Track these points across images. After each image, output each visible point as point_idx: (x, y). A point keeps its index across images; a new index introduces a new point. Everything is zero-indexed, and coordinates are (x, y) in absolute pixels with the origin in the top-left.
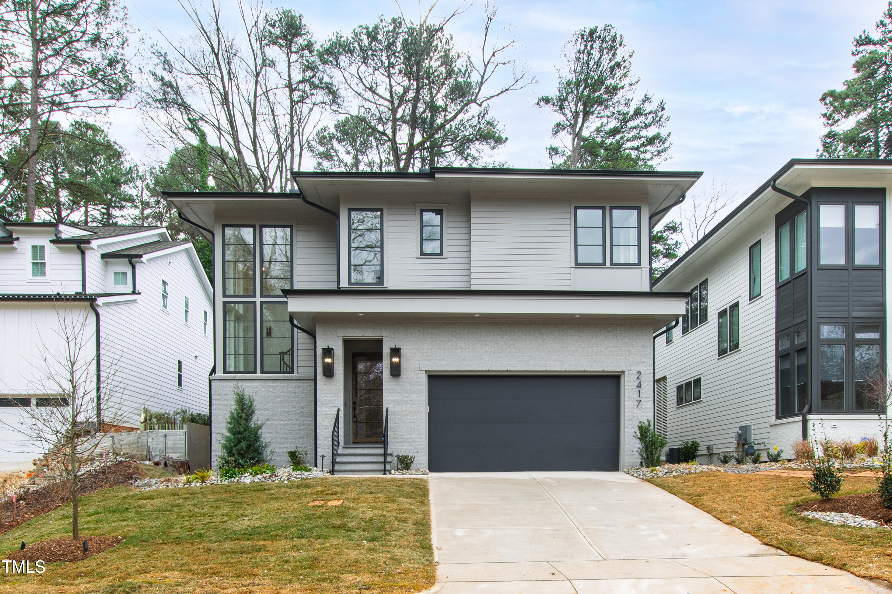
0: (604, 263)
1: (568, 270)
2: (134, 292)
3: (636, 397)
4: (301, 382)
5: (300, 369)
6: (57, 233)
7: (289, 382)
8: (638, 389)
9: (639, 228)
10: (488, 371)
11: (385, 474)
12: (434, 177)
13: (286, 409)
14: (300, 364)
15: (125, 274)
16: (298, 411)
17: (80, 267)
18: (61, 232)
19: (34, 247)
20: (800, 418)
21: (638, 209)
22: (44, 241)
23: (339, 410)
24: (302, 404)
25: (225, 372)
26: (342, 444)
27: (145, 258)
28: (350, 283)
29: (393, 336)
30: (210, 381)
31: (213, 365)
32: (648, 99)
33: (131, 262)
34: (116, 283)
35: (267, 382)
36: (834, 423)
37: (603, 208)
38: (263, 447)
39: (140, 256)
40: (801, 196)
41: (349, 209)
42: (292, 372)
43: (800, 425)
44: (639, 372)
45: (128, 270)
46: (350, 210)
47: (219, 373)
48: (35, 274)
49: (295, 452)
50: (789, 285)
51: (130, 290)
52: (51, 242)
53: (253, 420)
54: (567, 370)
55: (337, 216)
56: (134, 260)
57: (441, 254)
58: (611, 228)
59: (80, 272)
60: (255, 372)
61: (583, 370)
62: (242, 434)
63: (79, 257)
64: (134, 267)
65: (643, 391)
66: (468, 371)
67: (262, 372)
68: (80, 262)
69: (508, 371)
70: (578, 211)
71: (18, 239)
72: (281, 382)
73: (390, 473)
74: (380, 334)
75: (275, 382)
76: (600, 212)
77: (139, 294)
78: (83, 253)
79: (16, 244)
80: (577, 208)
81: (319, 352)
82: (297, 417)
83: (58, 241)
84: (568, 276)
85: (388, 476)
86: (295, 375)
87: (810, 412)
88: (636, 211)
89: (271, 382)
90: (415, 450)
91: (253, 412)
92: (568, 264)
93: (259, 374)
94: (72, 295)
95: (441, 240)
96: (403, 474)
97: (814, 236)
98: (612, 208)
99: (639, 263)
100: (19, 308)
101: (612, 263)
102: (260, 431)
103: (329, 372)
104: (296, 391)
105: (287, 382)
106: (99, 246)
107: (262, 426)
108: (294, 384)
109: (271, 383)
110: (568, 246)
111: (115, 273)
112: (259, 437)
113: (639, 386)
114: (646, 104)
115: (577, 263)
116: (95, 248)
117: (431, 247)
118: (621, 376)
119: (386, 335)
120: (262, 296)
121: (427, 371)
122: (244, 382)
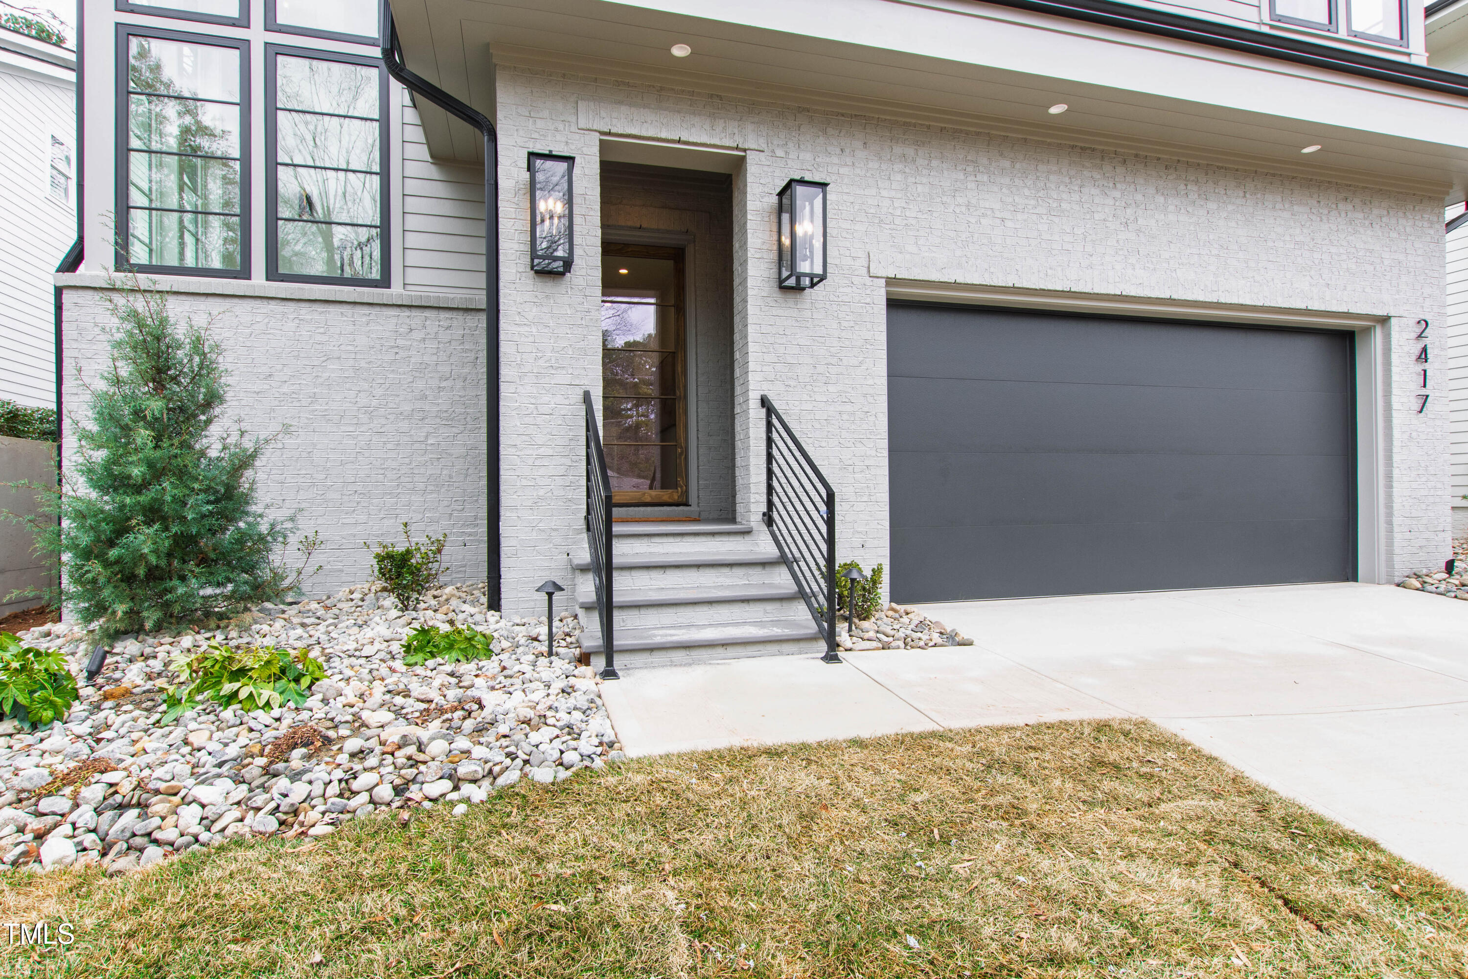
0: (1334, 27)
4: (415, 313)
5: (413, 276)
7: (374, 311)
8: (1419, 368)
13: (363, 400)
14: (412, 258)
16: (407, 408)
23: (587, 398)
24: (420, 384)
25: (122, 262)
30: (59, 292)
31: (75, 237)
35: (288, 304)
38: (262, 539)
42: (385, 281)
44: (1424, 322)
47: (99, 268)
49: (407, 555)
53: (215, 429)
60: (245, 273)
62: (138, 489)
67: (273, 274)
74: (738, 141)
82: (404, 425)
86: (398, 291)
89: (306, 308)
91: (212, 399)
92: (1254, 14)
93: (258, 280)
101: (1350, 30)
102: (249, 473)
104: (400, 342)
105: (366, 310)
107: (254, 456)
108: (390, 319)
112: (246, 499)
113: (1423, 355)
115: (1273, 15)
118: (1367, 331)
119: (750, 144)
120: (271, 25)
121: (891, 281)
122: (202, 304)
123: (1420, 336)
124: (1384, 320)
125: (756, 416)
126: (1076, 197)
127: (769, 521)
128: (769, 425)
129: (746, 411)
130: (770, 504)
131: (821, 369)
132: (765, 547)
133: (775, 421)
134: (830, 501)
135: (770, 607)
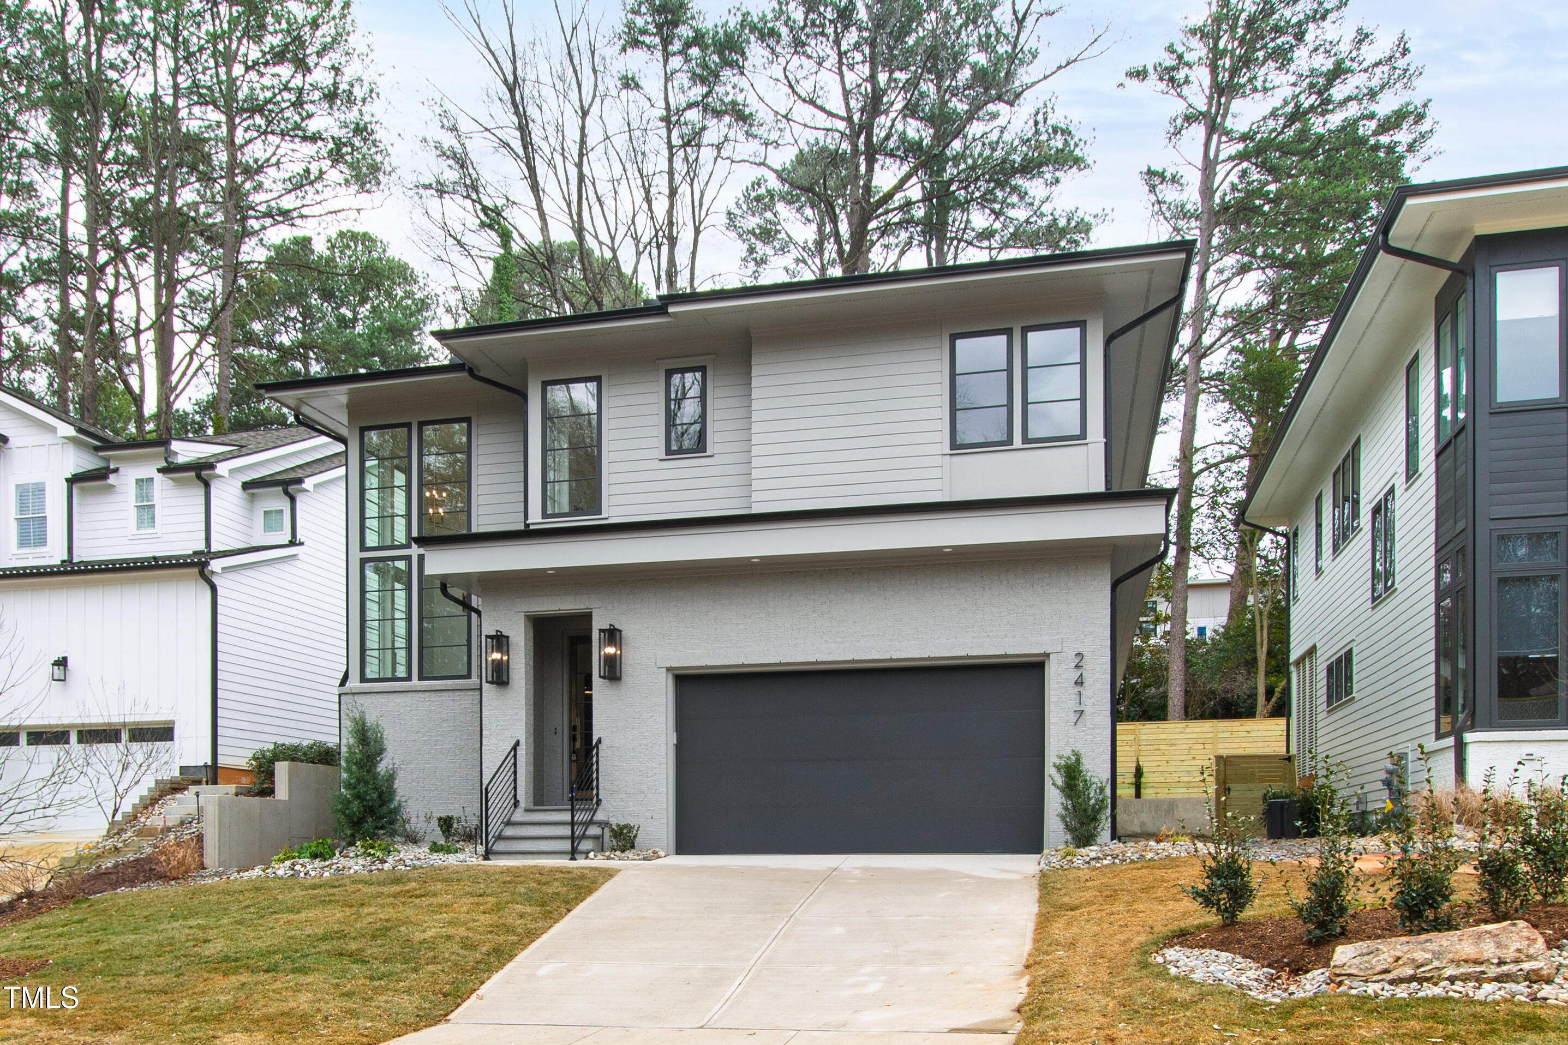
0: (1010, 441)
1: (938, 461)
2: (293, 543)
3: (1073, 705)
6: (169, 454)
7: (462, 693)
9: (1083, 363)
10: (781, 664)
11: (573, 859)
12: (667, 313)
13: (458, 742)
15: (282, 511)
17: (202, 509)
18: (176, 453)
19: (139, 482)
21: (1082, 325)
22: (149, 470)
23: (517, 743)
25: (363, 679)
26: (522, 804)
27: (309, 483)
28: (545, 515)
29: (610, 607)
30: (340, 696)
31: (344, 669)
32: (1367, 36)
33: (286, 492)
34: (268, 528)
35: (427, 694)
36: (1527, 749)
37: (1008, 332)
39: (300, 481)
41: (543, 383)
42: (469, 676)
43: (1453, 753)
44: (1080, 655)
45: (285, 505)
46: (545, 384)
47: (354, 683)
48: (140, 523)
49: (450, 818)
50: (1450, 447)
51: (286, 539)
52: (159, 471)
54: (933, 655)
55: (525, 397)
56: (291, 488)
57: (703, 449)
58: (1025, 368)
59: (202, 517)
60: (408, 678)
61: (963, 654)
63: (202, 491)
64: (293, 500)
65: (1086, 692)
66: (743, 665)
67: (421, 678)
68: (202, 501)
69: (817, 663)
70: (958, 342)
71: (116, 470)
72: (450, 694)
73: (587, 858)
74: (588, 605)
75: (439, 694)
76: (1003, 339)
77: (301, 544)
78: (207, 485)
79: (112, 479)
80: (954, 338)
81: (485, 641)
83: (170, 469)
84: (936, 473)
85: (581, 862)
87: (1471, 725)
88: (1077, 330)
89: (433, 694)
90: (648, 814)
91: (383, 749)
92: (937, 449)
93: (415, 682)
94: (189, 556)
96: (609, 858)
97: (1482, 343)
98: (1025, 330)
99: (1083, 435)
100: (104, 584)
101: (1026, 440)
103: (500, 676)
104: (474, 709)
105: (459, 693)
106: (232, 472)
108: (470, 697)
109: (434, 697)
110: (937, 413)
111: (265, 512)
113: (1079, 682)
114: (1365, 47)
115: (954, 445)
116: (226, 474)
119: (595, 605)
121: (669, 669)
122: (392, 696)
123: (1077, 666)
124: (1049, 656)
127: (600, 802)
131: (630, 721)
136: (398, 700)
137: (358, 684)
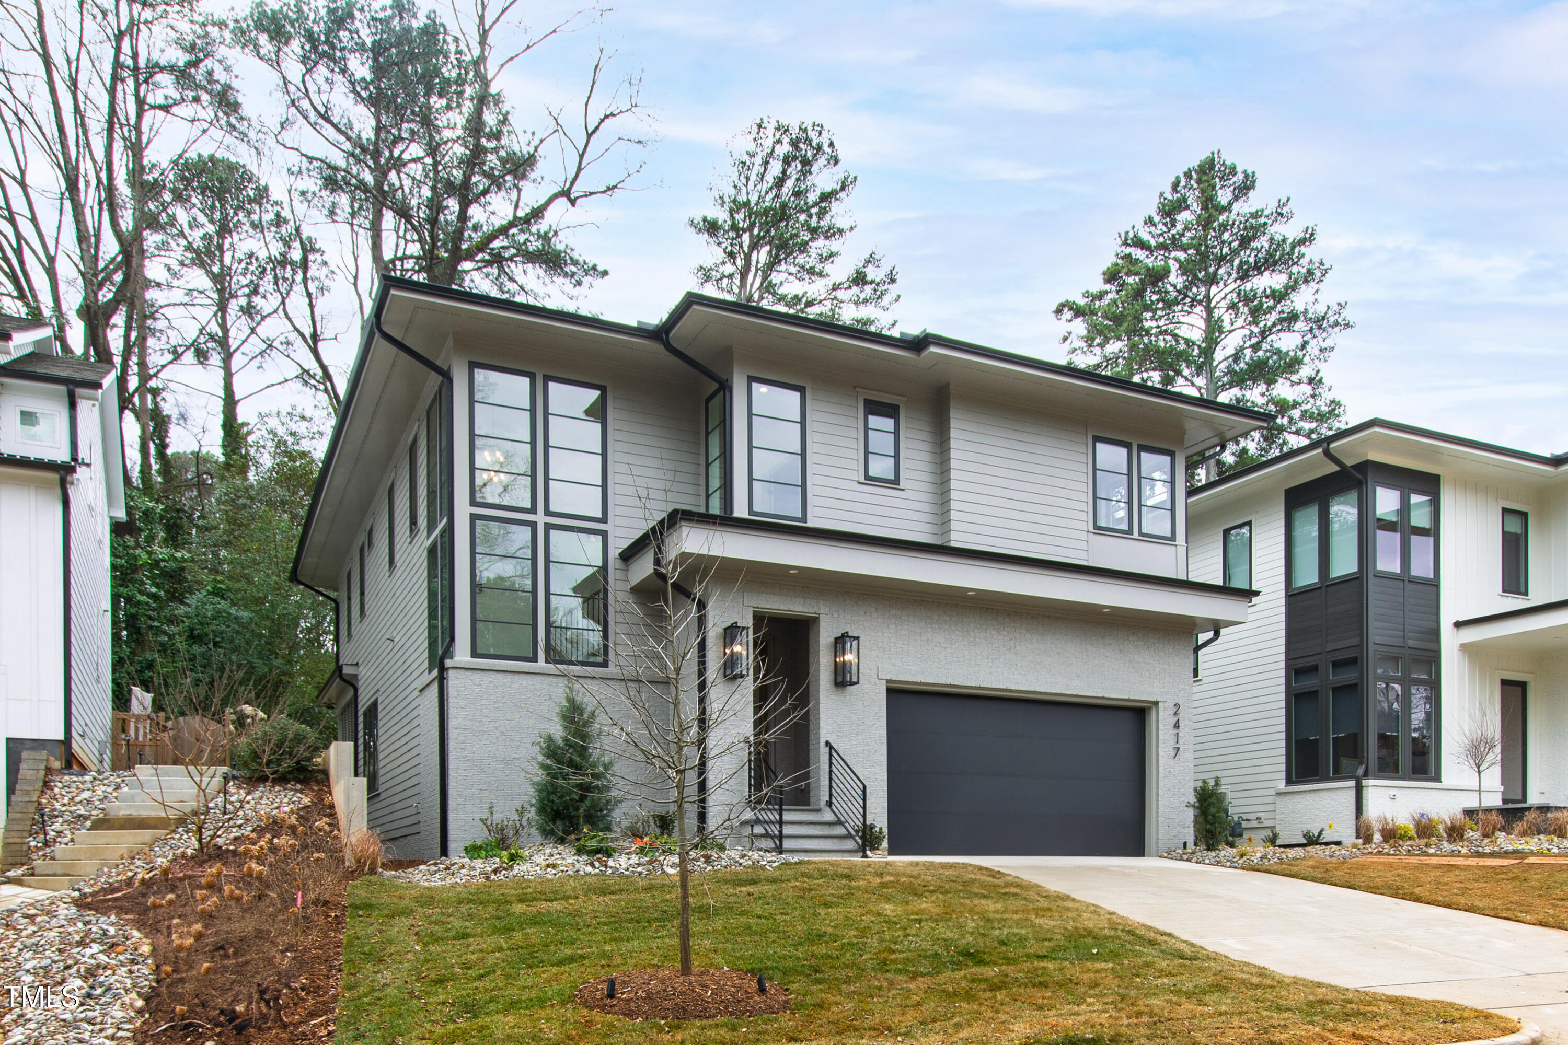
0: (1130, 531)
1: (1084, 536)
3: (1172, 742)
4: (620, 683)
5: (620, 661)
7: (602, 682)
8: (1175, 731)
10: (980, 688)
14: (620, 650)
20: (1352, 783)
21: (1171, 454)
25: (473, 653)
28: (751, 512)
29: (835, 615)
33: (71, 395)
36: (1392, 792)
37: (1128, 445)
39: (97, 385)
40: (1352, 467)
41: (749, 377)
42: (605, 664)
43: (1353, 793)
44: (1178, 705)
45: (53, 409)
46: (750, 380)
47: (462, 656)
50: (1318, 592)
51: (65, 455)
55: (725, 388)
56: (79, 391)
57: (896, 481)
58: (1139, 478)
60: (534, 659)
61: (1107, 695)
64: (72, 405)
65: (1182, 733)
66: (951, 686)
67: (549, 660)
69: (1004, 688)
70: (1098, 444)
72: (588, 681)
74: (814, 609)
77: (88, 465)
80: (1094, 439)
81: (713, 633)
84: (1084, 546)
86: (612, 670)
87: (1366, 775)
88: (1169, 457)
90: (871, 817)
92: (1085, 526)
93: (541, 663)
95: (897, 457)
99: (1173, 538)
101: (1141, 534)
104: (616, 701)
105: (599, 682)
108: (610, 686)
110: (1084, 497)
111: (23, 413)
113: (1177, 726)
115: (1095, 526)
117: (881, 467)
118: (1150, 708)
119: (822, 611)
120: (548, 513)
121: (888, 681)
122: (517, 678)
123: (1175, 714)
124: (1156, 703)
125: (824, 750)
126: (983, 635)
127: (830, 804)
128: (831, 755)
129: (819, 748)
130: (831, 795)
131: (854, 727)
132: (828, 816)
133: (834, 753)
134: (864, 791)
135: (835, 841)
136: (525, 683)
137: (469, 659)
